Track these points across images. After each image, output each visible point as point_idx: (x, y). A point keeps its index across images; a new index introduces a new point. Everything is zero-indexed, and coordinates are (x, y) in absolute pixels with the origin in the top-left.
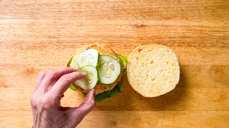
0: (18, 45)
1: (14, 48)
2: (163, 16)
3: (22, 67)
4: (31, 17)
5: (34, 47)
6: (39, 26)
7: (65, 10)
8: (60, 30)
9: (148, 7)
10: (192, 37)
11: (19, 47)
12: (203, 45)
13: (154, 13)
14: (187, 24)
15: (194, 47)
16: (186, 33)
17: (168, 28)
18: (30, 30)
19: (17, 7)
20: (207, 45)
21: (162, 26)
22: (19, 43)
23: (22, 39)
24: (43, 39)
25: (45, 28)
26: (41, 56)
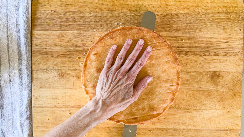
0: (49, 53)
1: (46, 55)
2: (174, 28)
3: (54, 72)
4: (60, 28)
5: (63, 55)
6: (67, 37)
7: (88, 23)
8: (85, 40)
9: (160, 20)
10: (198, 47)
11: (50, 54)
12: (208, 54)
13: (165, 26)
14: (194, 35)
15: (199, 56)
16: (193, 43)
17: (177, 39)
18: (59, 40)
19: (47, 20)
20: (211, 54)
21: (172, 37)
22: (50, 51)
23: (53, 48)
24: (70, 48)
25: (72, 38)
26: (69, 62)
